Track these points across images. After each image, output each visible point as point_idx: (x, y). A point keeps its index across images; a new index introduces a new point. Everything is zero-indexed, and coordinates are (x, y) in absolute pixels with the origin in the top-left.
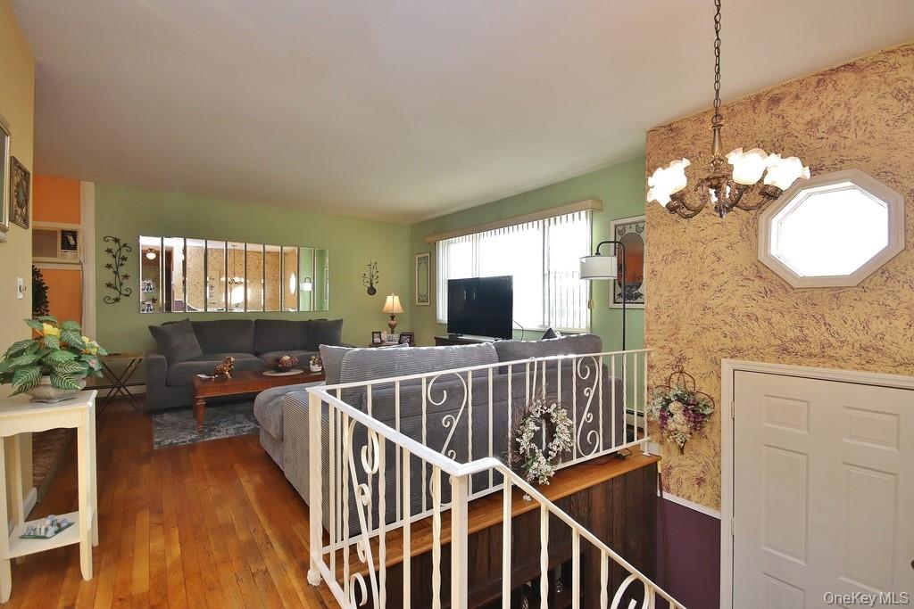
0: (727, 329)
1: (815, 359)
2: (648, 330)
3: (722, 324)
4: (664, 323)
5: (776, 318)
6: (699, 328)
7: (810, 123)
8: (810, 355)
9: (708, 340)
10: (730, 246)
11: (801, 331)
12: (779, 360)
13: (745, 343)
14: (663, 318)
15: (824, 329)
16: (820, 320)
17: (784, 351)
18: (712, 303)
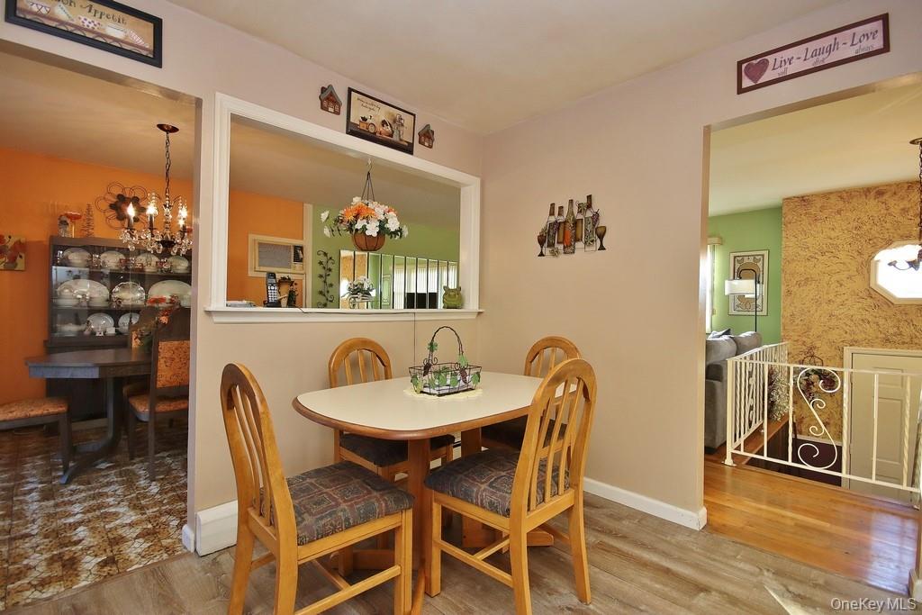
0: (847, 328)
1: (906, 345)
2: (784, 329)
3: (844, 326)
4: (797, 325)
5: (881, 322)
6: (826, 328)
7: (903, 209)
8: (904, 343)
9: (834, 335)
10: (849, 277)
11: (898, 329)
12: (883, 346)
13: (859, 337)
14: (797, 322)
15: (912, 328)
16: (910, 322)
17: (887, 341)
18: (836, 313)
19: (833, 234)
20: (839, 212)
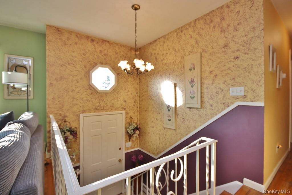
0: (81, 104)
1: (102, 110)
2: (49, 107)
3: (79, 103)
4: (56, 104)
5: (94, 100)
6: (71, 105)
7: (100, 51)
8: (101, 110)
9: (75, 109)
10: (81, 79)
11: (100, 104)
12: (95, 112)
13: (85, 109)
14: (56, 102)
15: (104, 103)
16: (103, 100)
17: (96, 109)
18: (76, 97)
19: (74, 55)
20: (76, 44)
